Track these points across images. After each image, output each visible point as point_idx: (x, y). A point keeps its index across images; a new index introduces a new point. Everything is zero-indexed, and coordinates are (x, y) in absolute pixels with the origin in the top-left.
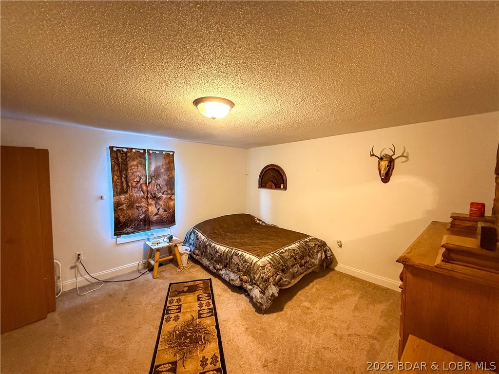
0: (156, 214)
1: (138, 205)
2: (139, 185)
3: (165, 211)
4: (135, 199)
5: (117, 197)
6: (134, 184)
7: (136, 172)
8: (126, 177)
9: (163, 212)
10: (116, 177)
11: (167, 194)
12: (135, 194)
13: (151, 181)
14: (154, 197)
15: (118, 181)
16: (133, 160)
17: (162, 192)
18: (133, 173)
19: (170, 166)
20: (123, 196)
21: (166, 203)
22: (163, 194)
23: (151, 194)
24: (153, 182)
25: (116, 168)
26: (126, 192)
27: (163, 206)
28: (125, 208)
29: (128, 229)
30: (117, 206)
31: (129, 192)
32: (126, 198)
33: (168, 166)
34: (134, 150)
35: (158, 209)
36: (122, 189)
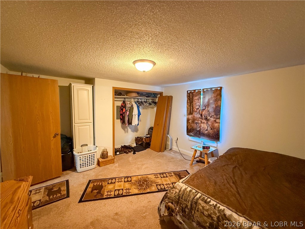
0: (207, 130)
1: (196, 122)
2: (198, 110)
3: (212, 129)
4: (195, 118)
5: (188, 116)
6: (195, 110)
7: (197, 103)
8: (193, 106)
9: (210, 130)
10: (188, 106)
11: (214, 118)
12: (195, 116)
13: (205, 108)
14: (206, 119)
15: (189, 108)
16: (196, 97)
17: (210, 116)
18: (195, 104)
19: (217, 99)
20: (191, 116)
21: (213, 123)
22: (211, 117)
23: (205, 117)
24: (206, 109)
25: (189, 101)
26: (192, 114)
27: (210, 125)
28: (190, 122)
29: (191, 133)
30: (188, 120)
31: (193, 114)
32: (192, 117)
33: (216, 98)
34: (196, 91)
35: (208, 127)
36: (190, 112)
